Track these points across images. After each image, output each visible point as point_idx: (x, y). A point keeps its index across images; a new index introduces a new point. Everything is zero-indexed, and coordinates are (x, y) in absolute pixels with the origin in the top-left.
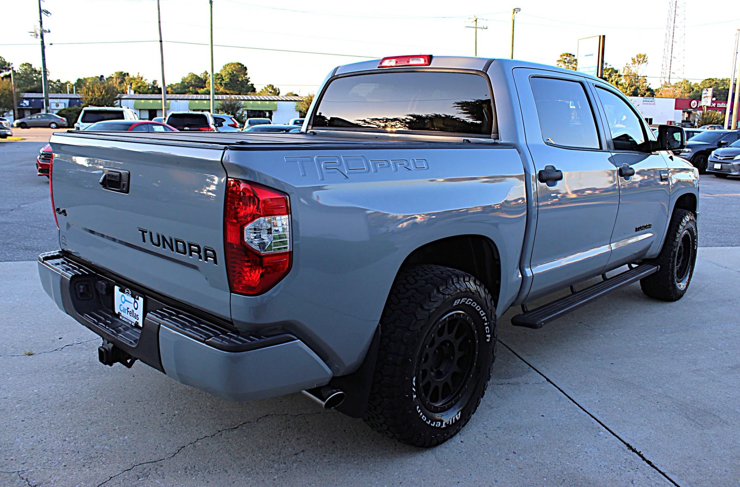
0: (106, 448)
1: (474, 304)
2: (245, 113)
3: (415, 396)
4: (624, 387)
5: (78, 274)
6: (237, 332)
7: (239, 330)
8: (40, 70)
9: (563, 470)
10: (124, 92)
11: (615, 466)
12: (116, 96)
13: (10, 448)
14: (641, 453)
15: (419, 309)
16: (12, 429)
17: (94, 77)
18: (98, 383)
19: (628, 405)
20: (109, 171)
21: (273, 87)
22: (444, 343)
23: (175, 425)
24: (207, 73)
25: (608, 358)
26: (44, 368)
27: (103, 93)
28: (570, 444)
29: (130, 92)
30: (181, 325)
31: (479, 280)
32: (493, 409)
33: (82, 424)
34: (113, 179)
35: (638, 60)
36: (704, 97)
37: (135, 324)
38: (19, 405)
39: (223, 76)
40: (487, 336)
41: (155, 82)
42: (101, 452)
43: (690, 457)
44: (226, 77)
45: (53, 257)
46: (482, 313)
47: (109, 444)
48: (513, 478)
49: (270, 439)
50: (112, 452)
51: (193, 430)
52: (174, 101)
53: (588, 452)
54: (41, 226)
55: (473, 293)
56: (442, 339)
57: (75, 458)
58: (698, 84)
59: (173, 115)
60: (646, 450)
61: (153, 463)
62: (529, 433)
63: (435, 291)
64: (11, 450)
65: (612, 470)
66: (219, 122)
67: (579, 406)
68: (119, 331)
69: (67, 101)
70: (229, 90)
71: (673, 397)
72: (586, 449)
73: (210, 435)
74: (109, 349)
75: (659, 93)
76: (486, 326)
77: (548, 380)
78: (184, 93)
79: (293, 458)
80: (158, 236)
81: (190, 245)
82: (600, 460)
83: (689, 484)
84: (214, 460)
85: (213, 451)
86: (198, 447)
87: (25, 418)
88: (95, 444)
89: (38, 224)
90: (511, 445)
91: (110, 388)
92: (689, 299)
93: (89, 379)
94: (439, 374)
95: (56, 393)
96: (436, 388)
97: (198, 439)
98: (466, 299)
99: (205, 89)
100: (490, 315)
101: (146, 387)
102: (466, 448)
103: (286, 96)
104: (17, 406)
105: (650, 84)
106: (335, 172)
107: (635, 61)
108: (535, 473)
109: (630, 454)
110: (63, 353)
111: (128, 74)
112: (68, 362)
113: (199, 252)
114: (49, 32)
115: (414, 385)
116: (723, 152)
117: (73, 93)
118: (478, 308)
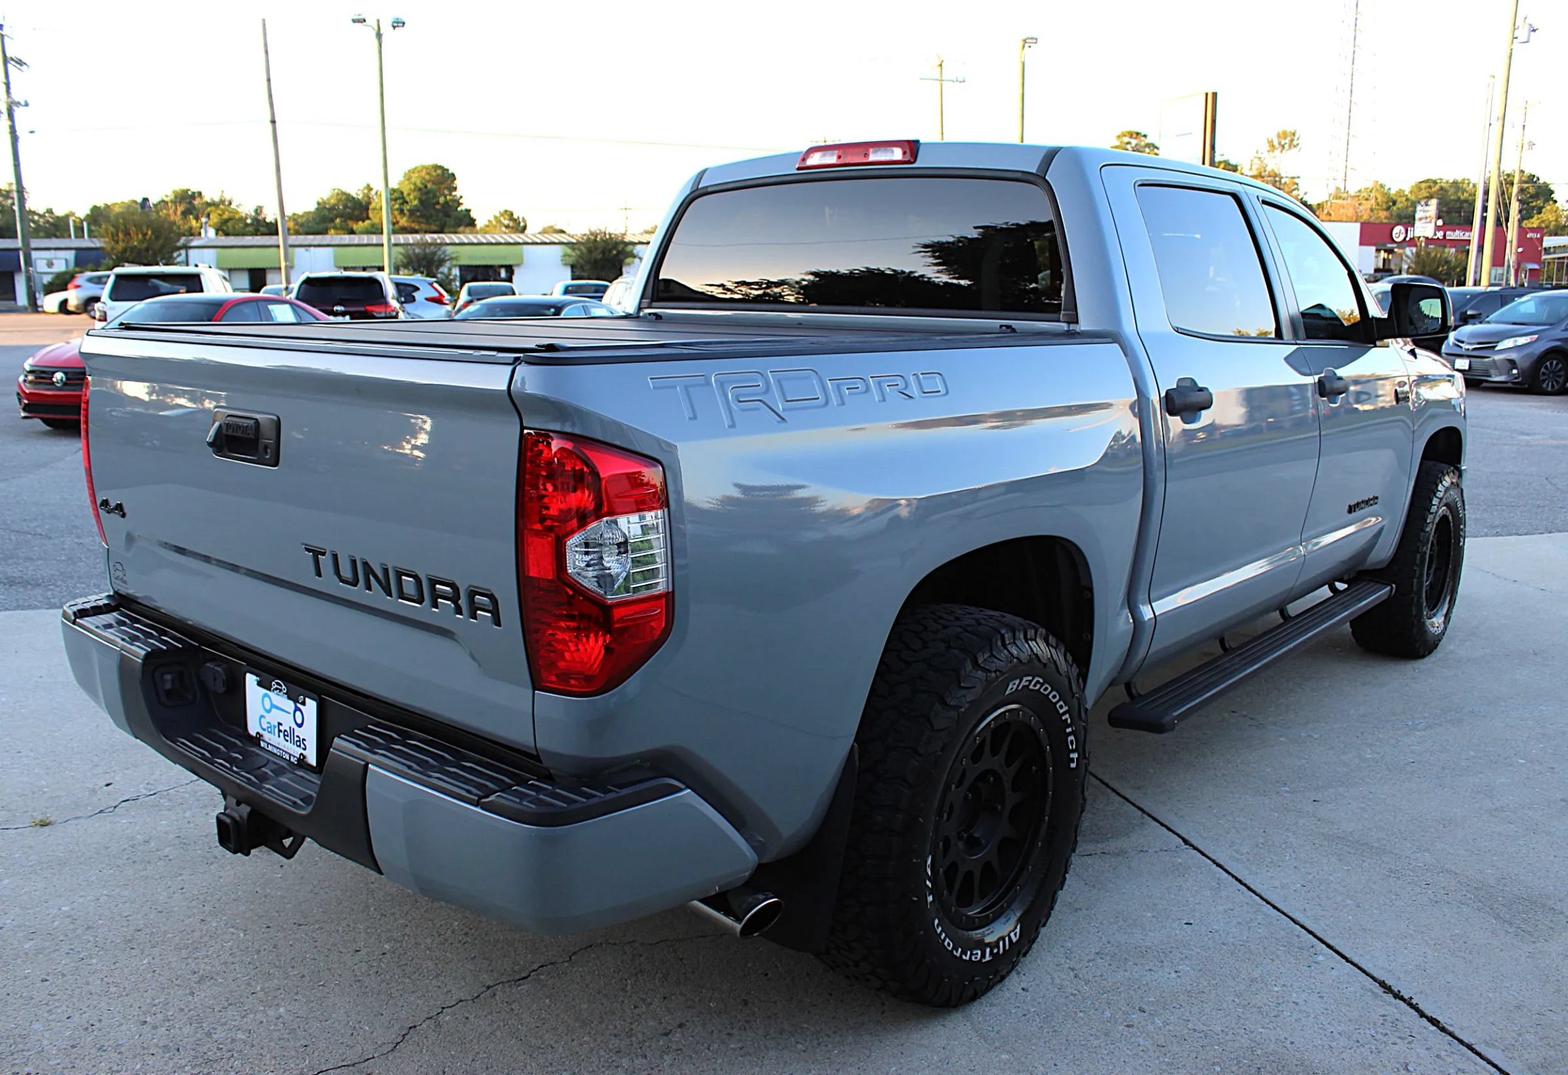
0: (239, 1036)
1: (1046, 689)
2: (456, 272)
3: (930, 898)
4: (1349, 853)
5: (160, 648)
6: (548, 778)
7: (552, 771)
8: (7, 189)
9: (1253, 1045)
10: (192, 233)
11: (1361, 1031)
12: (178, 240)
13: (20, 1046)
14: (1414, 1002)
15: (937, 706)
16: (22, 1001)
17: (126, 201)
18: (204, 884)
19: (1367, 893)
20: (229, 416)
21: (512, 214)
22: (982, 777)
23: (388, 977)
24: (372, 189)
25: (1304, 787)
26: (79, 854)
27: (148, 237)
28: (1258, 986)
29: (206, 232)
30: (418, 765)
31: (1054, 635)
32: (1079, 912)
33: (178, 982)
34: (239, 434)
35: (1280, 143)
36: (1420, 219)
37: (299, 760)
38: (31, 943)
39: (405, 194)
40: (1072, 756)
41: (258, 210)
42: (229, 1046)
43: (1518, 1007)
44: (412, 197)
45: (97, 611)
46: (1061, 707)
47: (245, 1027)
48: (1150, 1070)
49: (604, 1001)
50: (253, 1046)
51: (430, 988)
52: (302, 249)
53: (1301, 1002)
54: (39, 530)
55: (1045, 665)
56: (981, 766)
57: (171, 1064)
58: (1404, 191)
59: (309, 281)
60: (1421, 992)
61: (350, 1068)
62: (1165, 963)
63: (969, 666)
64: (23, 1051)
65: (1358, 1041)
66: (406, 293)
67: (1262, 898)
68: (263, 778)
69: (71, 255)
70: (420, 223)
71: (1457, 871)
72: (1294, 995)
73: (469, 998)
74: (241, 817)
75: (1326, 211)
76: (1070, 734)
77: (1186, 842)
78: (324, 232)
79: (661, 1043)
80: (354, 562)
81: (433, 582)
82: (1329, 1020)
83: (1529, 1069)
84: (485, 1055)
85: (480, 1034)
86: (445, 1025)
87: (48, 974)
88: (214, 1029)
89: (31, 525)
90: (1132, 993)
91: (233, 896)
92: (1451, 652)
93: (184, 877)
94: (973, 844)
95: (112, 913)
96: (969, 874)
97: (443, 1008)
98: (1030, 678)
99: (367, 222)
100: (1078, 710)
101: (312, 891)
102: (1035, 1003)
103: (540, 233)
104: (27, 946)
105: (1305, 194)
106: (757, 409)
107: (1273, 146)
108: (1193, 1055)
109: (1390, 1004)
110: (118, 819)
111: (200, 194)
112: (132, 839)
113: (455, 598)
114: (27, 105)
115: (930, 873)
116: (1473, 335)
117: (83, 237)
118: (1054, 697)
